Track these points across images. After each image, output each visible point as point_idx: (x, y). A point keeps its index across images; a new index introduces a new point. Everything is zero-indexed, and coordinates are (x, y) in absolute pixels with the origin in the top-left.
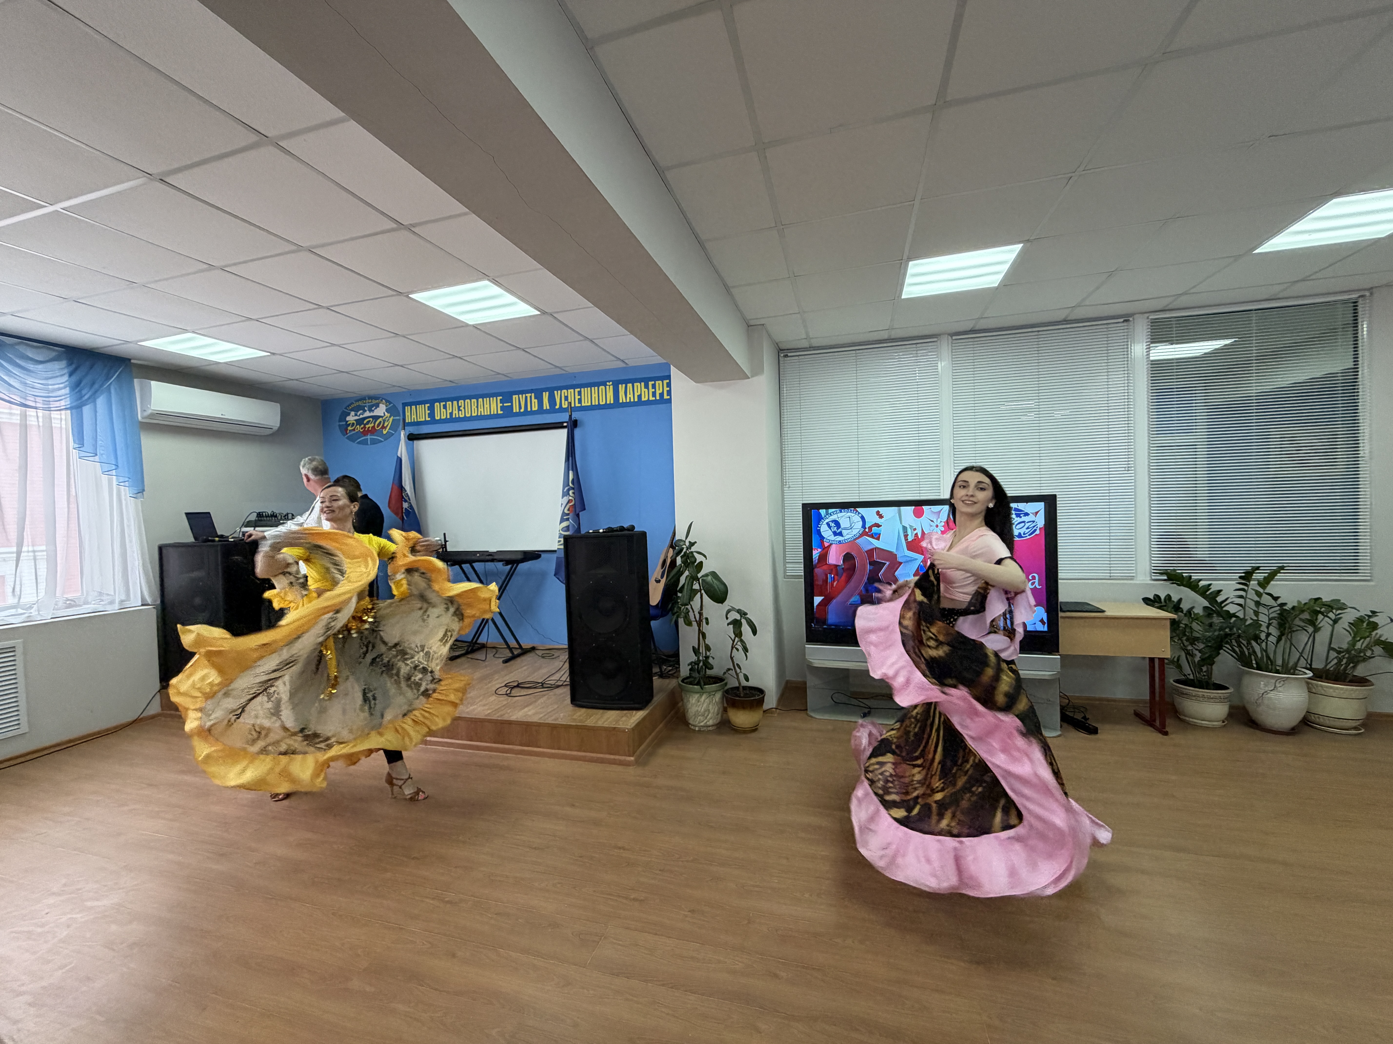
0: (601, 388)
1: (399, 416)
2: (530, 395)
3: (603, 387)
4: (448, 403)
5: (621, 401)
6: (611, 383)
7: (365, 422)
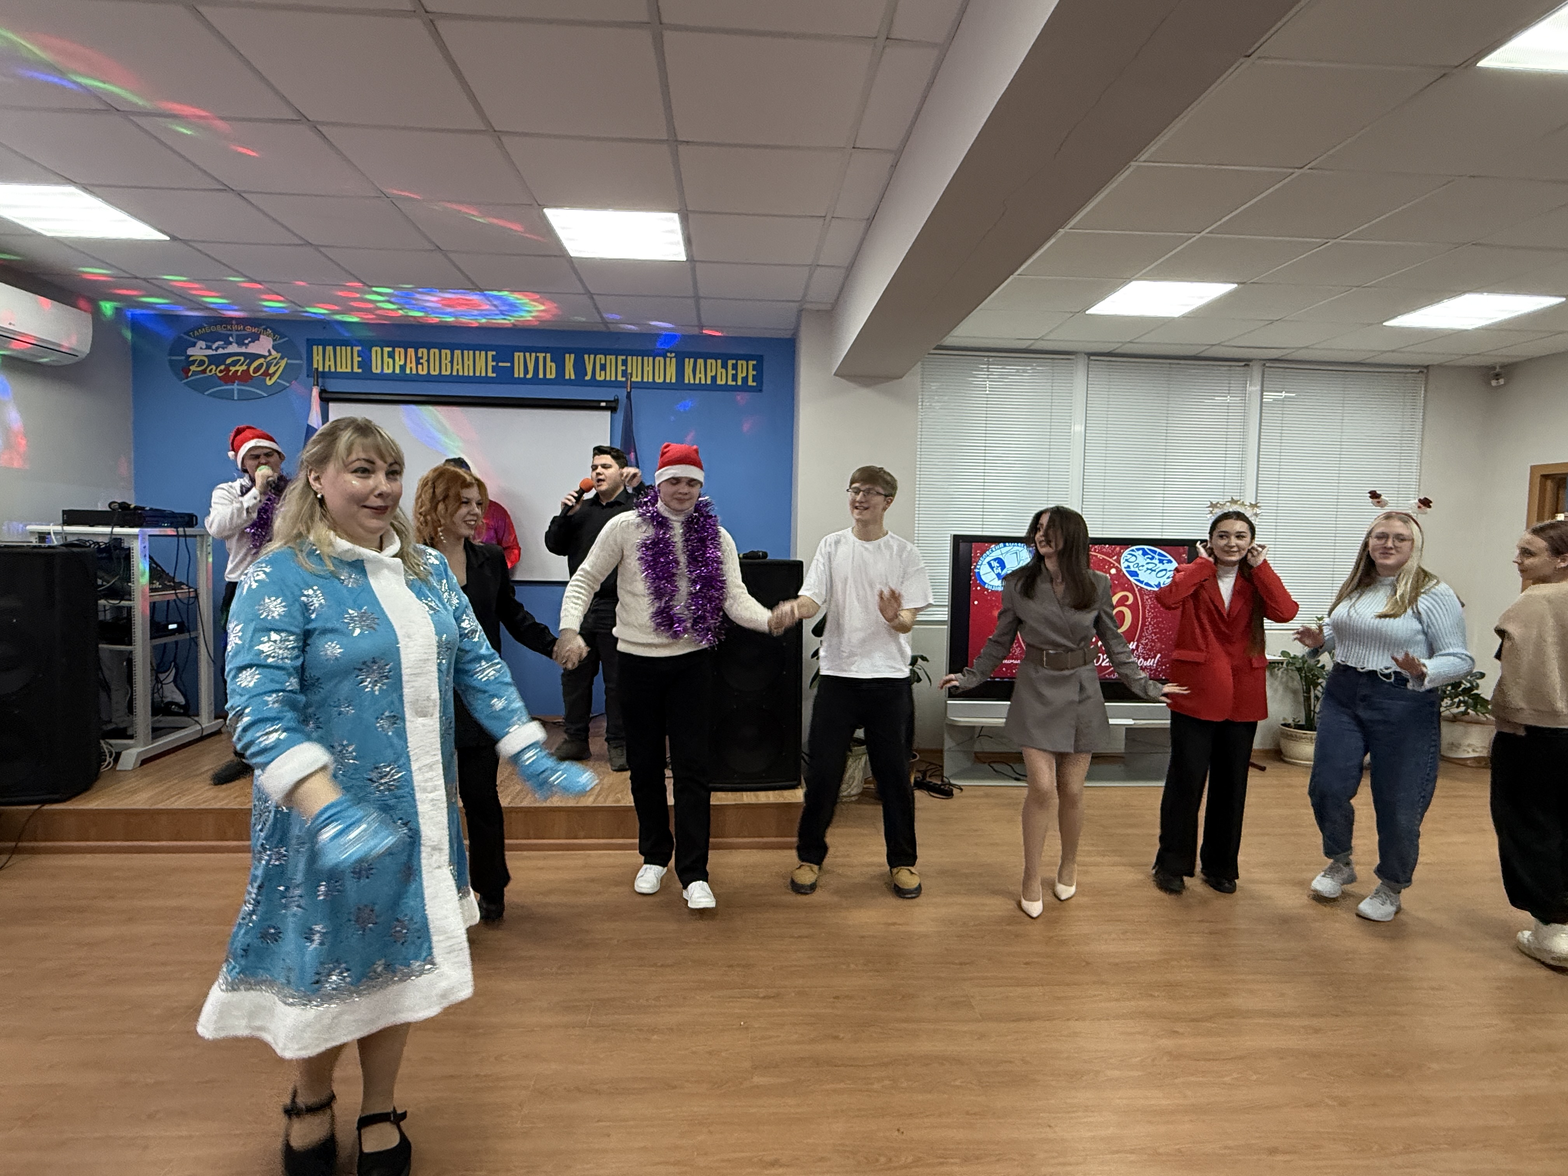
0: (657, 359)
1: (301, 359)
2: (544, 355)
3: (662, 359)
4: (397, 350)
5: (686, 381)
6: (673, 355)
7: (229, 361)
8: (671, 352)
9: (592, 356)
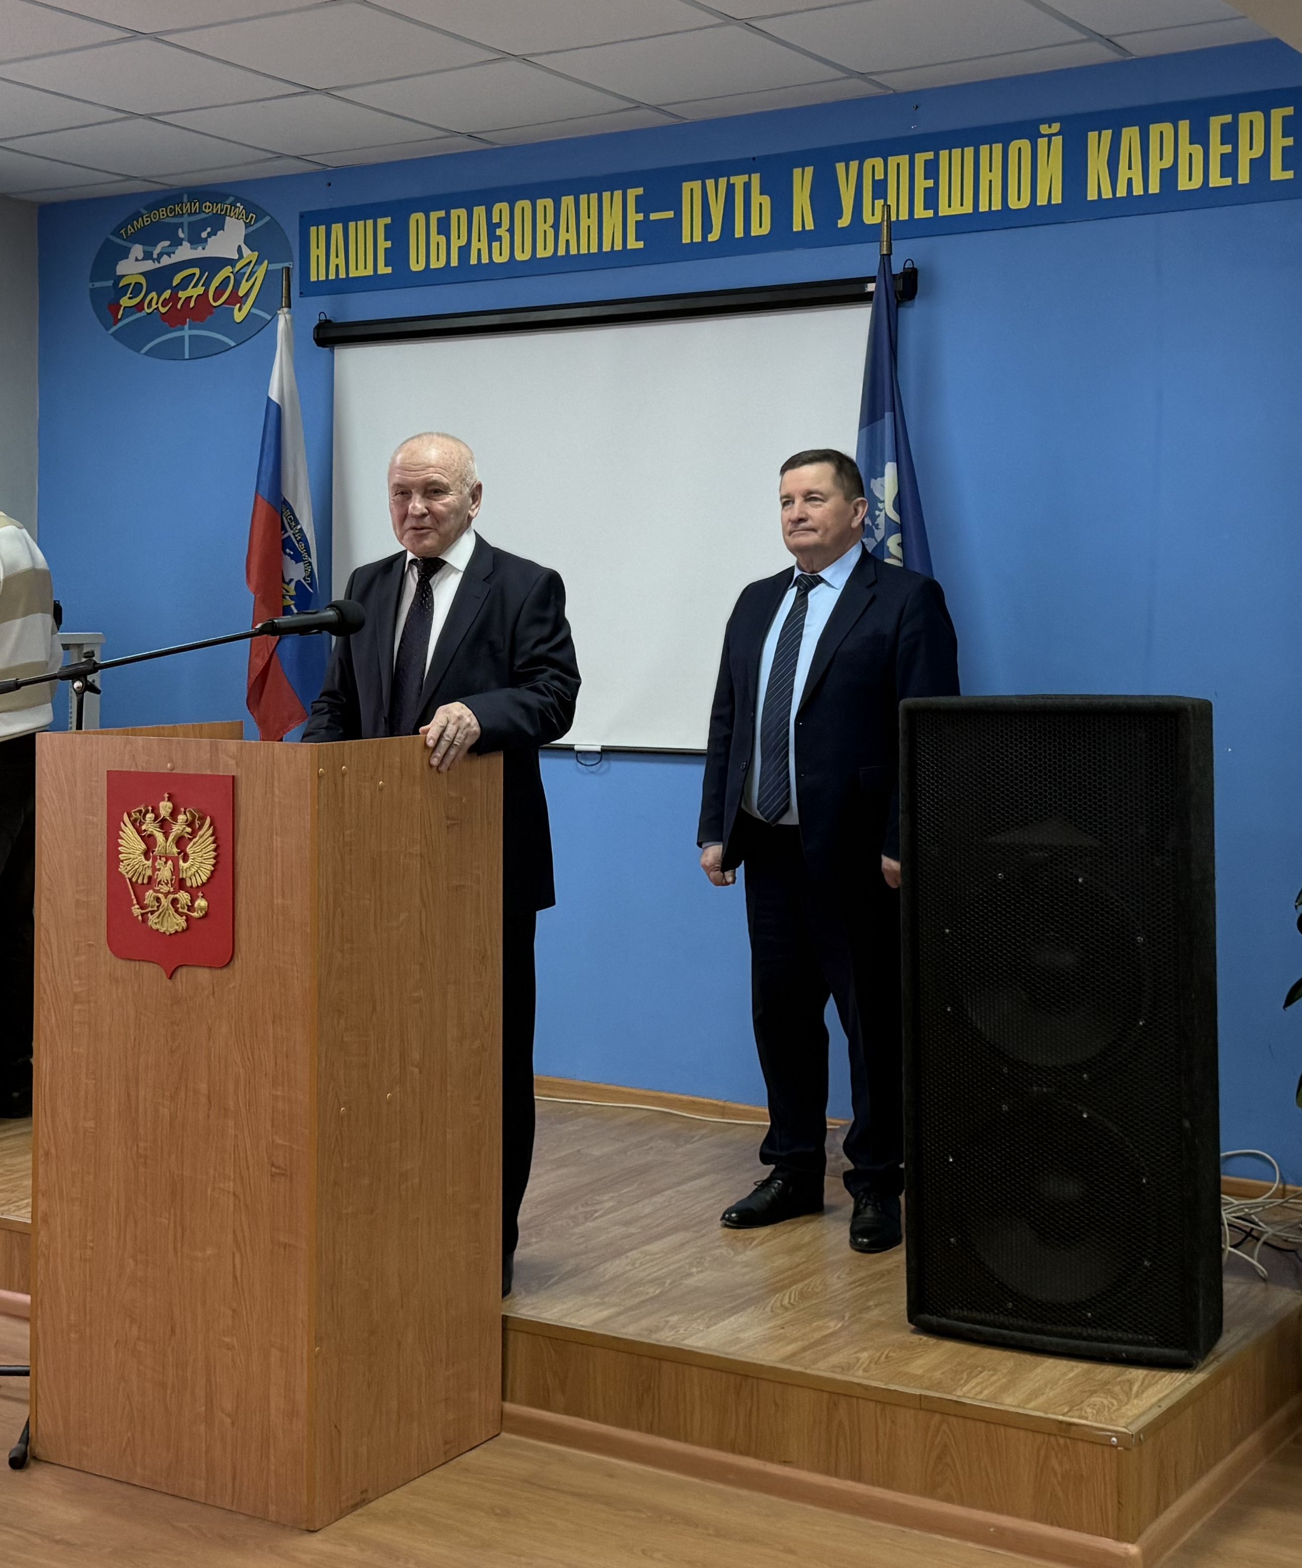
0: (1014, 146)
1: (290, 259)
2: (745, 178)
3: (1025, 144)
4: (454, 213)
5: (1092, 195)
6: (1056, 127)
7: (176, 280)
8: (1050, 121)
9: (854, 165)
